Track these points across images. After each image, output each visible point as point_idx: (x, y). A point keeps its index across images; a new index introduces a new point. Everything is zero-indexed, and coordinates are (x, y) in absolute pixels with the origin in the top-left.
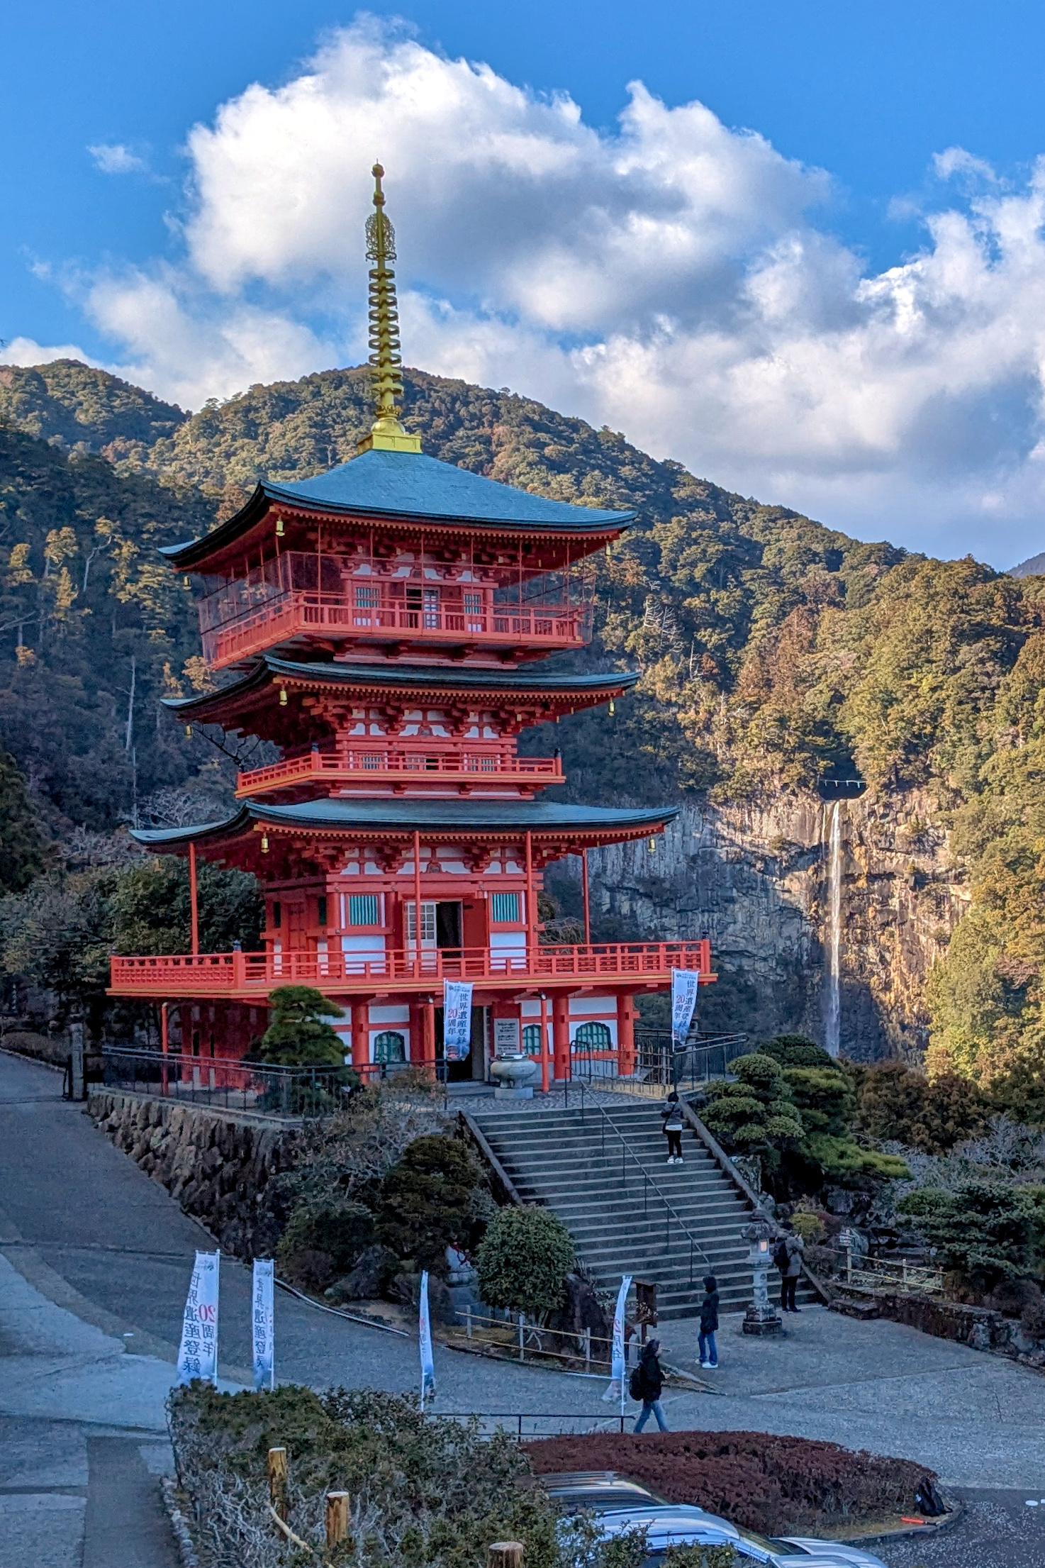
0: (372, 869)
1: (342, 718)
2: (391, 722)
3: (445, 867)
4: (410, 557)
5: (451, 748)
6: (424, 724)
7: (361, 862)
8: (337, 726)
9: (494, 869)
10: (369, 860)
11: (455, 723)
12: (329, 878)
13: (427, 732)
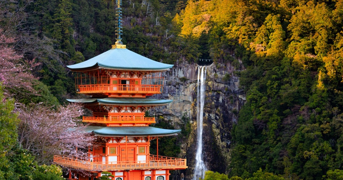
0: (115, 142)
1: (110, 110)
2: (119, 110)
4: (124, 73)
5: (131, 115)
6: (126, 110)
7: (113, 140)
8: (108, 111)
9: (140, 141)
10: (114, 140)
11: (133, 110)
12: (106, 144)
13: (126, 111)
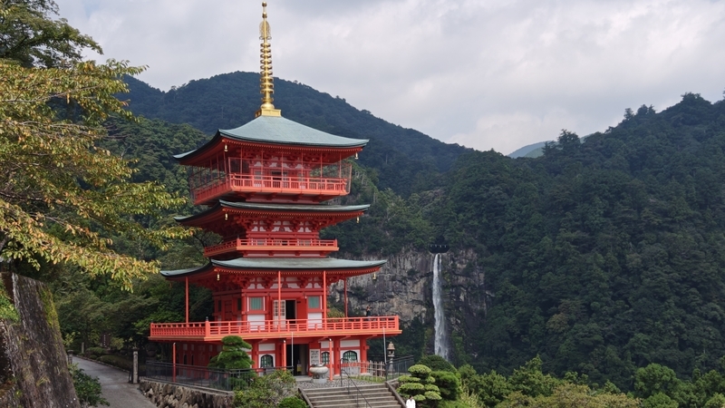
0: (260, 287)
1: (249, 225)
2: (269, 226)
3: (290, 285)
4: (276, 159)
5: (292, 237)
6: (282, 227)
7: (256, 283)
8: (247, 228)
9: (309, 286)
10: (259, 283)
11: (294, 226)
12: (243, 291)
13: (283, 230)
